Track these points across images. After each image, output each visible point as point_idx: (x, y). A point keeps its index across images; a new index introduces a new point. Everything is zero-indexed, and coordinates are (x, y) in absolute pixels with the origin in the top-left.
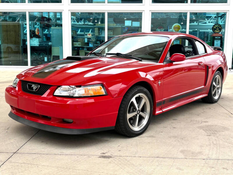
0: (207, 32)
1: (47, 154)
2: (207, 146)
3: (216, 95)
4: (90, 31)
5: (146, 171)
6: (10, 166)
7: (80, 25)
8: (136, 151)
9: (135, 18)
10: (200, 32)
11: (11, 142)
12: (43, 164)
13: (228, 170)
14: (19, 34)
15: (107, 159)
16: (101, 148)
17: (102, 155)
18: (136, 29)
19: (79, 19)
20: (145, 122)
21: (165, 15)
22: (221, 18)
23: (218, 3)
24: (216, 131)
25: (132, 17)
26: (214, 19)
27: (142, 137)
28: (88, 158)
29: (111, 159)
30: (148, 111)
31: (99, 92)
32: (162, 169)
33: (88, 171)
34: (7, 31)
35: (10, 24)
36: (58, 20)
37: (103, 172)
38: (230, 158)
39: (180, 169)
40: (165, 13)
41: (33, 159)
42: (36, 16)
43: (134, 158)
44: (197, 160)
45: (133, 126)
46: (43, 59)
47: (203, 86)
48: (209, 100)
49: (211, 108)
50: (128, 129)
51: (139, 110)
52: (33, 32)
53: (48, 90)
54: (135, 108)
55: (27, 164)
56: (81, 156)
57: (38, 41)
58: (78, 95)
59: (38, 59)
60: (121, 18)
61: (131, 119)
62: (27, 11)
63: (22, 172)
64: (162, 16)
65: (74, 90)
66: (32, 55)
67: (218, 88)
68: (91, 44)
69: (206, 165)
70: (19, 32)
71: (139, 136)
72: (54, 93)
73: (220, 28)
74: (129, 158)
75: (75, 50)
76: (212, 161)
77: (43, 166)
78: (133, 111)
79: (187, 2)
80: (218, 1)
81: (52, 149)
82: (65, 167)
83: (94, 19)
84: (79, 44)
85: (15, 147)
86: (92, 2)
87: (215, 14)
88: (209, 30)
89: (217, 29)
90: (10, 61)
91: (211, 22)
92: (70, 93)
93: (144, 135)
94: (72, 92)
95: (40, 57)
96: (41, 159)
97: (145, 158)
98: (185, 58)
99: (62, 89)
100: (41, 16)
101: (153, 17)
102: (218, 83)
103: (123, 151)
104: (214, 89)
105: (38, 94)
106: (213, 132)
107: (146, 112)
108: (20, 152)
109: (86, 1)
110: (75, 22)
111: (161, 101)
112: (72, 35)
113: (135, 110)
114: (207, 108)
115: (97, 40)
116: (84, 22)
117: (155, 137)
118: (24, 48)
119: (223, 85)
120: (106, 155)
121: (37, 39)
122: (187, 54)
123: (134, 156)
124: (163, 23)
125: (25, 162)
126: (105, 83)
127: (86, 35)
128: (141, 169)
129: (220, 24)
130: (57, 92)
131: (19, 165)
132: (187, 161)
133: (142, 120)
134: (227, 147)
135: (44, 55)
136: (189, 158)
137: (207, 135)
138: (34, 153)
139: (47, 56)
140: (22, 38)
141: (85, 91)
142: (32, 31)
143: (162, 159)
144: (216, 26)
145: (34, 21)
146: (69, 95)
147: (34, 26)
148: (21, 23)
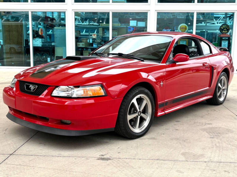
0: (215, 33)
1: (44, 156)
2: (209, 148)
3: (221, 97)
4: (95, 31)
5: (145, 174)
6: (6, 167)
7: (85, 25)
8: (136, 153)
9: (141, 18)
10: (209, 33)
11: (9, 143)
12: (39, 166)
13: (229, 173)
14: (22, 34)
15: (106, 161)
16: (100, 150)
17: (101, 157)
18: (141, 30)
19: (83, 20)
20: (146, 124)
21: (171, 15)
22: (230, 19)
23: (226, 2)
24: (220, 134)
25: (137, 17)
26: (223, 20)
27: (142, 139)
28: (86, 160)
29: (109, 161)
30: (149, 112)
31: (98, 93)
32: (162, 172)
33: (85, 173)
34: (9, 31)
35: (12, 24)
36: (62, 20)
37: (100, 175)
38: (232, 161)
39: (181, 172)
40: (172, 13)
41: (29, 161)
42: (39, 16)
43: (133, 160)
44: (198, 163)
45: (133, 128)
46: (46, 60)
47: (208, 88)
48: (214, 102)
49: (216, 110)
50: (129, 131)
51: (140, 111)
52: (37, 32)
53: (45, 90)
54: (136, 109)
55: (23, 166)
56: (79, 158)
57: (41, 41)
58: (77, 96)
59: (41, 60)
60: (126, 18)
61: (131, 121)
62: (30, 10)
63: (18, 174)
64: (168, 16)
65: (73, 91)
66: (35, 56)
67: (223, 90)
68: (95, 44)
69: (208, 168)
70: (21, 32)
71: (140, 138)
72: (51, 93)
73: (228, 28)
74: (129, 160)
75: (79, 51)
76: (214, 164)
77: (40, 167)
78: (134, 113)
79: (194, 2)
80: (226, 1)
81: (50, 151)
82: (62, 169)
83: (99, 20)
84: (83, 45)
85: (12, 148)
86: (96, 2)
87: (223, 14)
88: (217, 30)
89: (224, 30)
90: (12, 62)
91: (220, 23)
92: (69, 94)
93: (145, 137)
94: (70, 92)
95: (43, 58)
96: (38, 160)
97: (144, 161)
98: (189, 58)
99: (60, 89)
100: (44, 16)
101: (159, 17)
102: (223, 84)
103: (122, 153)
104: (219, 90)
105: (36, 95)
106: (216, 134)
107: (148, 114)
108: (17, 154)
109: (91, 0)
110: (80, 22)
111: (163, 102)
112: (75, 35)
113: (136, 111)
114: (212, 110)
115: (102, 41)
116: (89, 23)
117: (156, 139)
118: (26, 48)
119: (229, 87)
120: (105, 157)
121: (40, 39)
122: (191, 54)
123: (133, 158)
124: (169, 24)
125: (21, 163)
126: (104, 84)
127: (91, 35)
128: (139, 172)
129: (228, 25)
130: (55, 93)
131: (14, 167)
132: (188, 164)
133: (143, 121)
134: (230, 150)
135: (47, 56)
136: (191, 160)
137: (211, 138)
138: (31, 154)
139: (50, 56)
140: (25, 38)
141: (84, 92)
142: (35, 32)
143: (162, 161)
144: (224, 26)
145: (37, 21)
146: (68, 95)
147: (37, 27)
148: (24, 23)
